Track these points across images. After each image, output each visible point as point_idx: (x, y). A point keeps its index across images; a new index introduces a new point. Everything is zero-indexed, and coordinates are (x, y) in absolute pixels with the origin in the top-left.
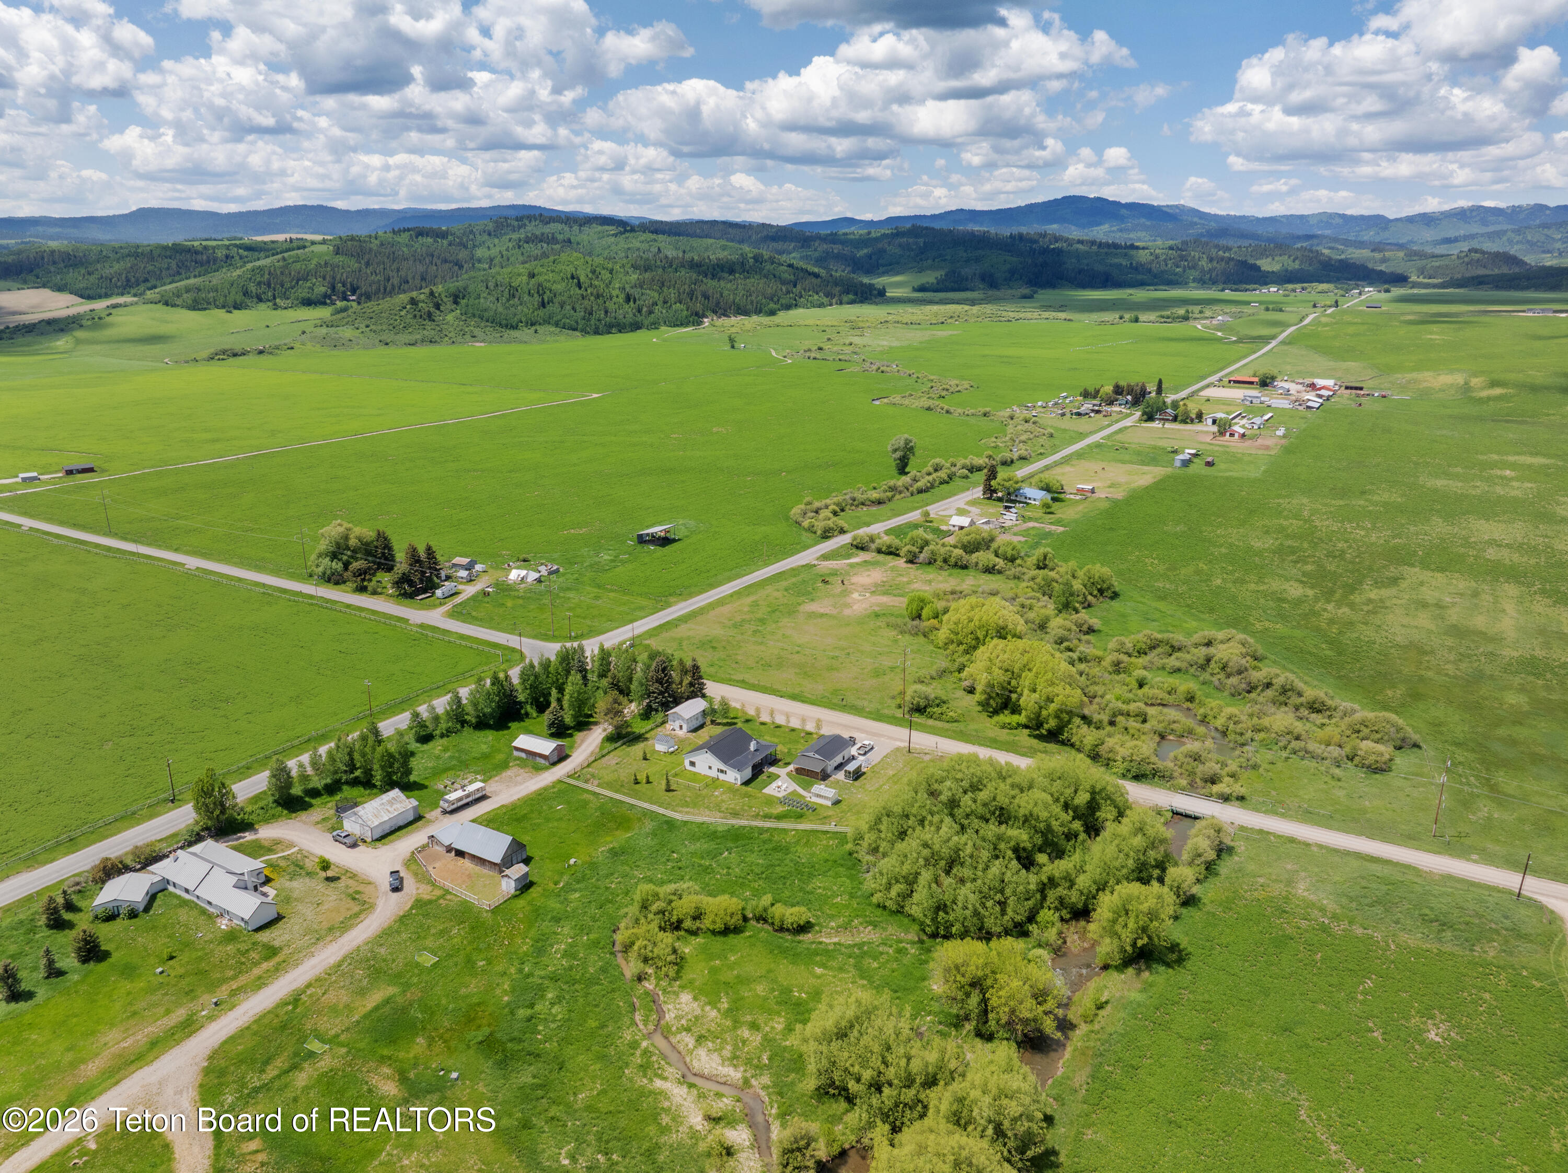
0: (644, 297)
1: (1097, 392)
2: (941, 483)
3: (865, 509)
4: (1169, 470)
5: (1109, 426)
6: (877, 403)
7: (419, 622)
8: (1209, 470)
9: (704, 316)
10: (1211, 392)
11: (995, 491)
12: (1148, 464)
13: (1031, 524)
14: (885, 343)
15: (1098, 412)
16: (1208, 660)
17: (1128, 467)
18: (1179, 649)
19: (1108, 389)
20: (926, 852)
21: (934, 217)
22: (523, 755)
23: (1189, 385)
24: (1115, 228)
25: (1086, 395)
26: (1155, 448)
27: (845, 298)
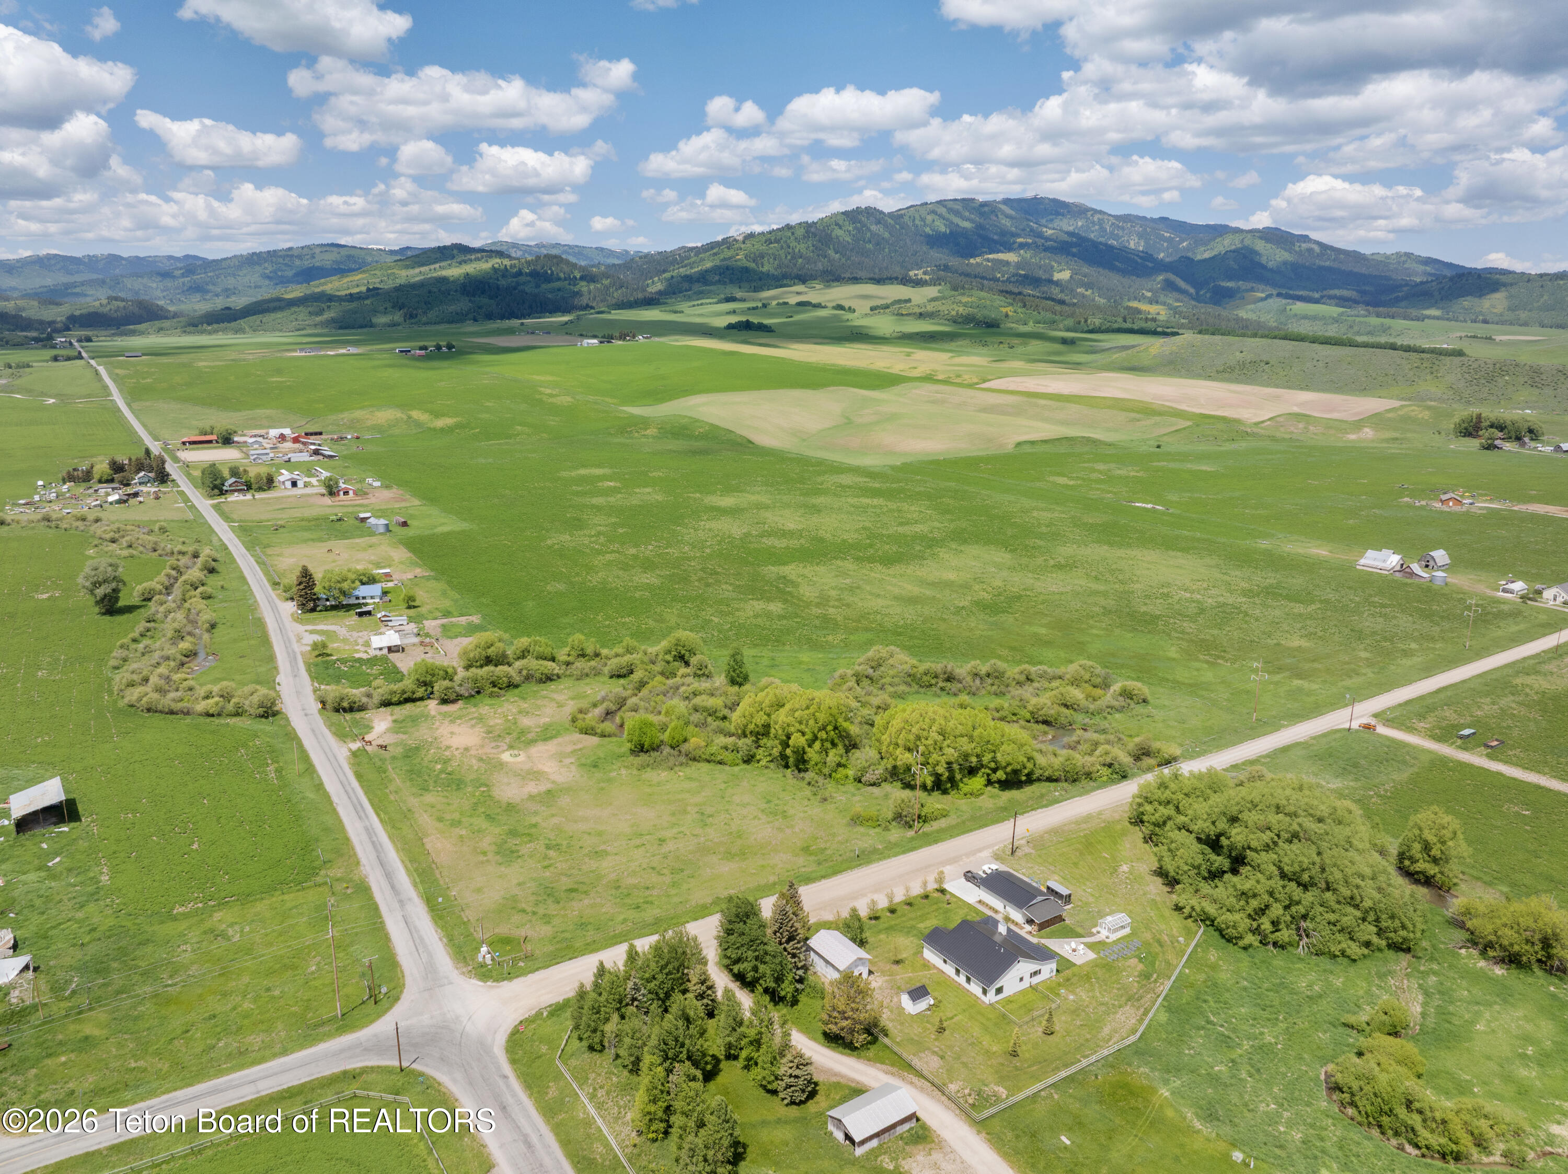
13: (431, 622)
19: (102, 467)
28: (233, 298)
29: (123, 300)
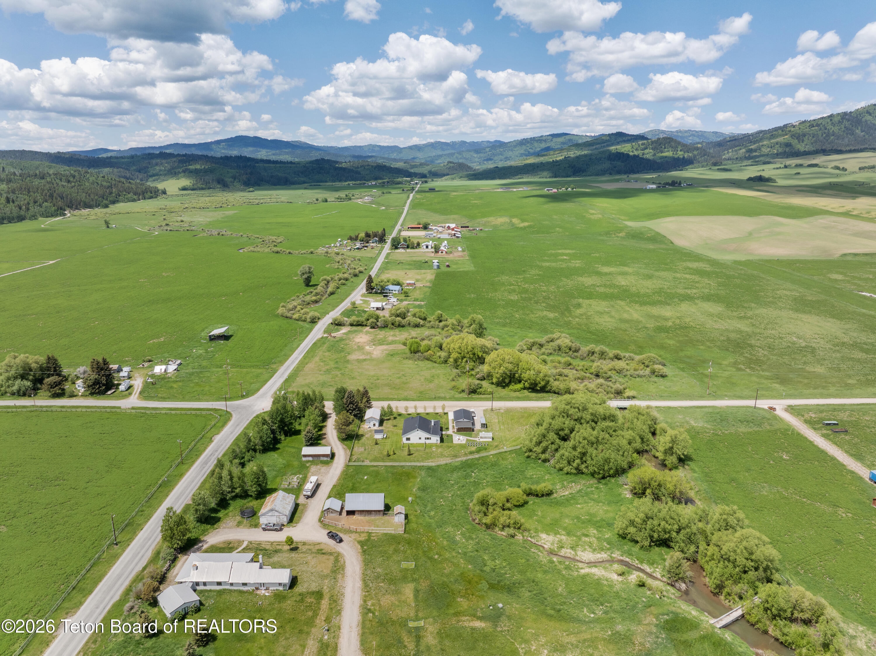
3: (312, 306)
4: (436, 271)
5: (380, 253)
6: (242, 251)
7: (130, 406)
8: (451, 269)
9: (65, 210)
10: (406, 234)
11: (372, 289)
13: (406, 302)
14: (201, 220)
15: (365, 247)
17: (414, 271)
18: (543, 345)
19: (362, 235)
22: (310, 459)
25: (352, 239)
26: (415, 261)
27: (147, 196)
28: (508, 162)
29: (454, 163)
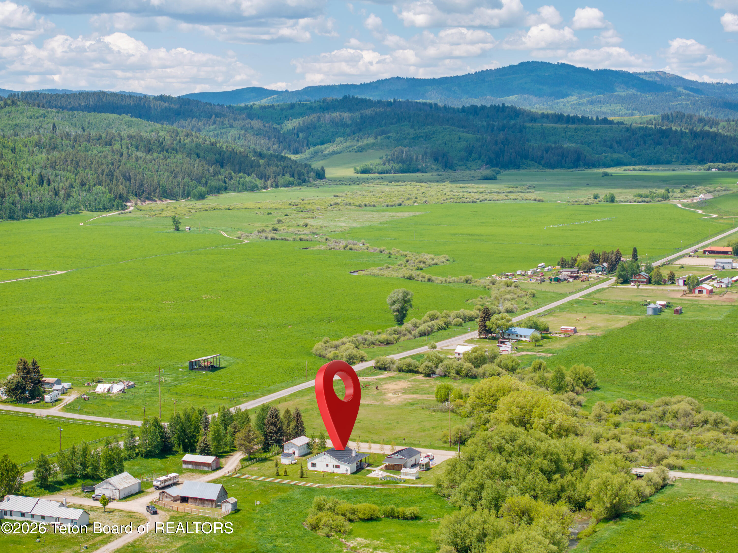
0: (58, 179)
1: (574, 261)
2: (439, 329)
3: (376, 347)
4: (642, 317)
5: (587, 288)
6: (356, 274)
7: (45, 415)
8: (678, 316)
9: (128, 200)
10: (686, 261)
11: (489, 331)
12: (624, 314)
13: (524, 353)
14: (342, 224)
15: (576, 278)
16: (664, 413)
17: (606, 316)
18: (644, 410)
19: (585, 257)
20: (487, 472)
21: (364, 87)
22: (190, 467)
23: (664, 256)
24: (584, 100)
25: (563, 264)
26: (630, 303)
27: (281, 180)
